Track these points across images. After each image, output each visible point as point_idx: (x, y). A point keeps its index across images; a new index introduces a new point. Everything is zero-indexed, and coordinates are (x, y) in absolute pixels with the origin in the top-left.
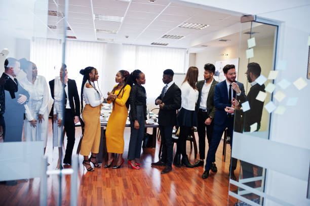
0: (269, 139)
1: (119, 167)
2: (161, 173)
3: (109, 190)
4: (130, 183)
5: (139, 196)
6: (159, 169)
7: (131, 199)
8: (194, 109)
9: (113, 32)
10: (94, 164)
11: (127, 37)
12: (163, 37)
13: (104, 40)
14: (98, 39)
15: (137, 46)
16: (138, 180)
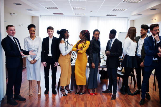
1: (83, 94)
8: (134, 56)
9: (83, 9)
10: (68, 91)
11: (91, 12)
12: (113, 10)
13: (79, 14)
14: (75, 14)
15: (98, 17)
16: (95, 104)
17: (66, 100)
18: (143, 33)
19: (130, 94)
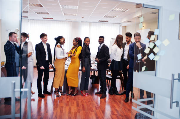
0: (156, 76)
1: (75, 95)
2: (100, 99)
3: (68, 108)
4: (80, 104)
5: (85, 111)
6: (100, 96)
7: (79, 113)
8: (120, 60)
9: (74, 15)
10: (61, 93)
11: (83, 18)
12: (104, 17)
13: (70, 20)
14: (66, 19)
15: (90, 23)
16: (86, 102)
17: (60, 100)
18: (128, 40)
19: (117, 93)
